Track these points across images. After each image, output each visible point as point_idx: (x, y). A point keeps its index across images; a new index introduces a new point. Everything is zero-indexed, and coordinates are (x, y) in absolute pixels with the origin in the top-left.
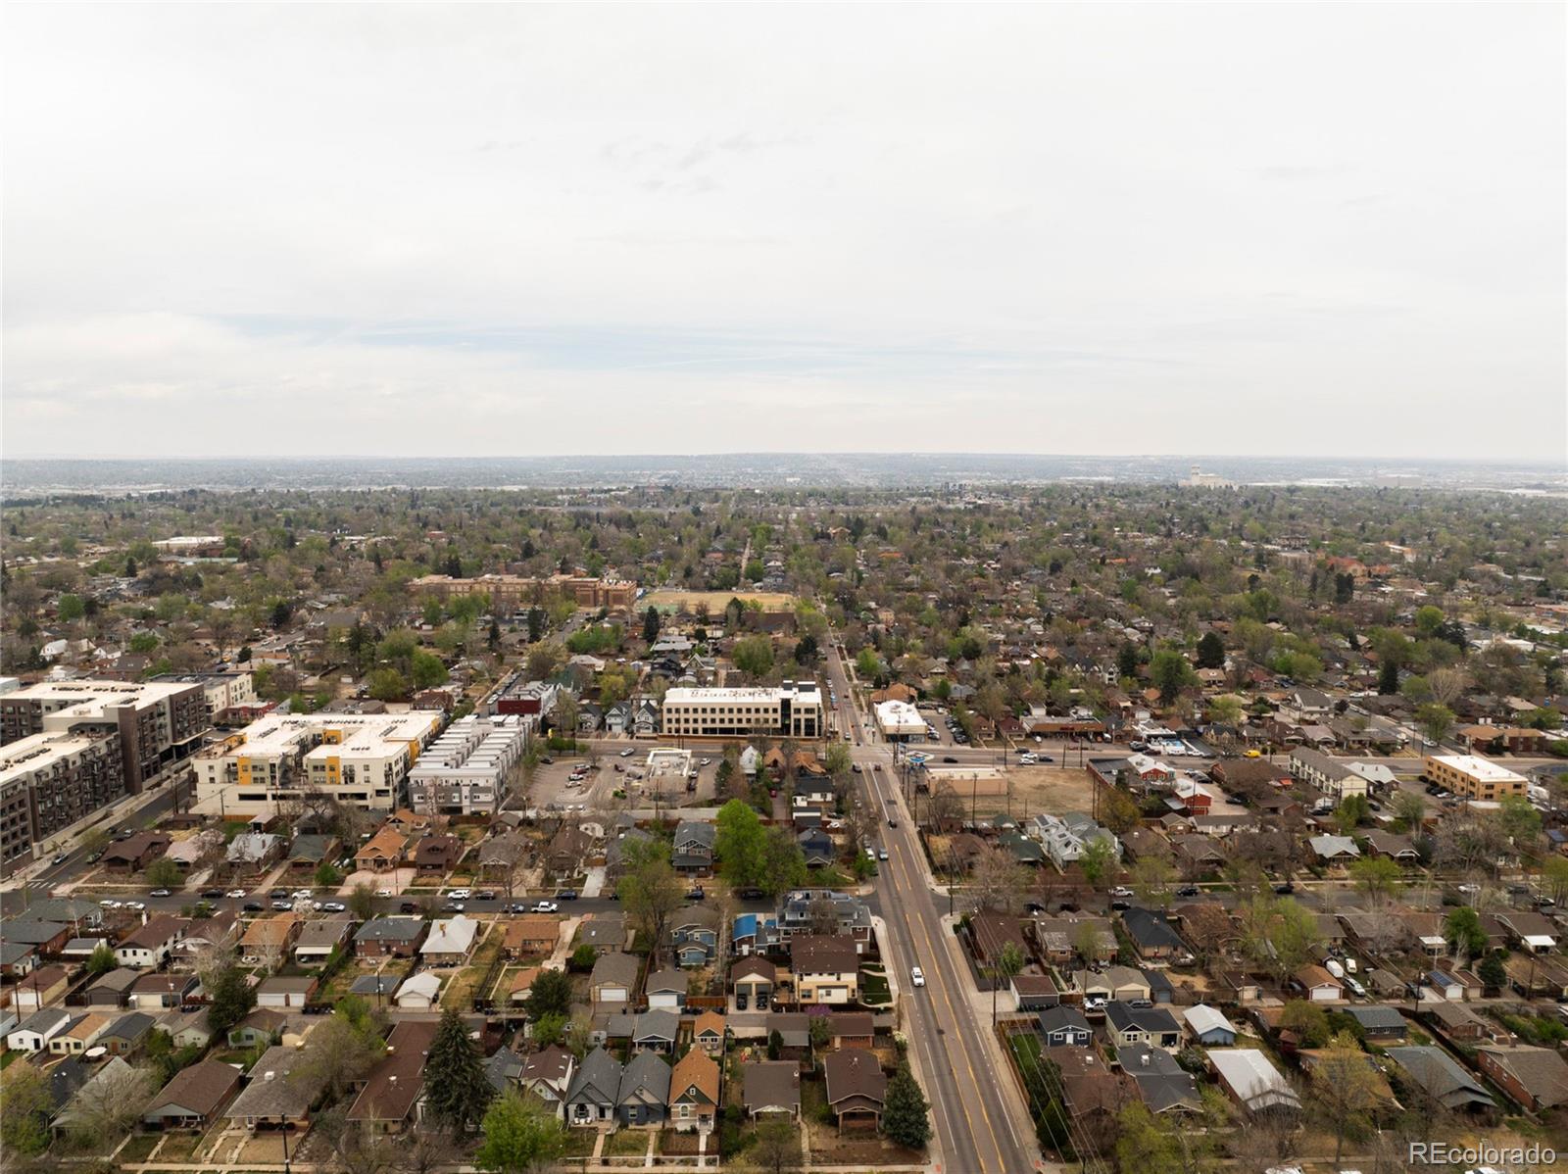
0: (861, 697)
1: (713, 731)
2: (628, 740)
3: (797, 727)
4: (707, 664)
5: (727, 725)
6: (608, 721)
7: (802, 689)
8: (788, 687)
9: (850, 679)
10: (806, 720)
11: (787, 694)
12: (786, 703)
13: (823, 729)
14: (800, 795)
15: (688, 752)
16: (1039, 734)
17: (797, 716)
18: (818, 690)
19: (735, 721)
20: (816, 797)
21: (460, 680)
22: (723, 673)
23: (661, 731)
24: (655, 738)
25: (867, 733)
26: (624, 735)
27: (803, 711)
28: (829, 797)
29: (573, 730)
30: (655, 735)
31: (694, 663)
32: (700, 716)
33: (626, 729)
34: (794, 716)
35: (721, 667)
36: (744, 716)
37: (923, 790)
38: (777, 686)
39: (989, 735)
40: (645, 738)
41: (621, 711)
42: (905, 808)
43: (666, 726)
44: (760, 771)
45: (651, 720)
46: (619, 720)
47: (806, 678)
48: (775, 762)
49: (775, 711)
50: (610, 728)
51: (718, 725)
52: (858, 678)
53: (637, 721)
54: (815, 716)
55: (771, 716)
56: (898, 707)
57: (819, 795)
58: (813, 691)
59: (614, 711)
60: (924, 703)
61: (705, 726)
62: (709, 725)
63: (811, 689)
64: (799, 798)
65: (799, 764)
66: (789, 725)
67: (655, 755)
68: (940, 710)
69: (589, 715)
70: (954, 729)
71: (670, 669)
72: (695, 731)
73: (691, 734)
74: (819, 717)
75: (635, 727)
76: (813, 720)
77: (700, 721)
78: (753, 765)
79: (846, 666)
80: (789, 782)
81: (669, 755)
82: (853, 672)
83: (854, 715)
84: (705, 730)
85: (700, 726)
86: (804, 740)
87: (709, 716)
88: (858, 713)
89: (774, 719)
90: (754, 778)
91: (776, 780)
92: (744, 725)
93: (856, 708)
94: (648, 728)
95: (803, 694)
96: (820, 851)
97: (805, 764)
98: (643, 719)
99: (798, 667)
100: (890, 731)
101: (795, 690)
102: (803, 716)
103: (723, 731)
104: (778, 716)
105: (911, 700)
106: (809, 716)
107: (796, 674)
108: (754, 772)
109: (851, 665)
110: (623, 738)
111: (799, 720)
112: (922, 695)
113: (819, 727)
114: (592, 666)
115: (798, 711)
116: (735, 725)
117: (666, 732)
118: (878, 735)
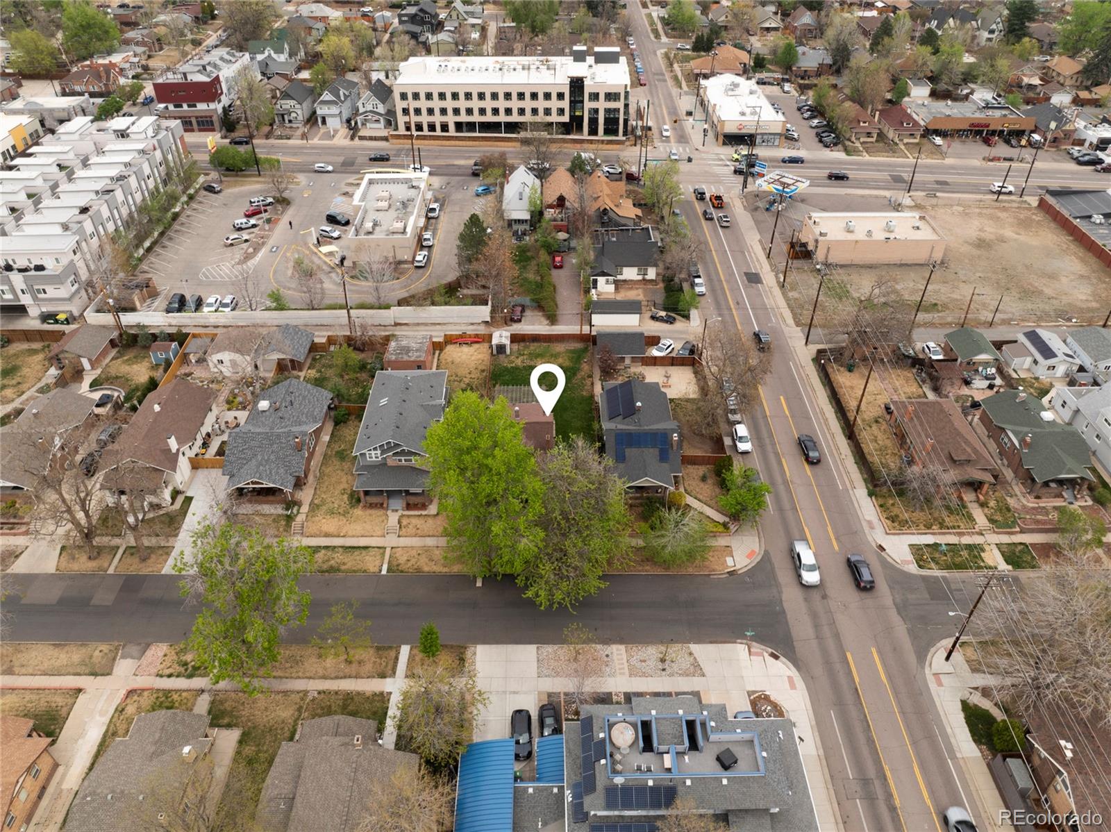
0: (676, 66)
1: (471, 126)
2: (347, 142)
3: (593, 122)
4: (472, 14)
5: (489, 118)
6: (319, 112)
7: (601, 58)
8: (579, 57)
9: (657, 36)
10: (607, 111)
11: (578, 69)
12: (577, 85)
13: (632, 123)
14: (603, 274)
15: (424, 174)
16: (937, 132)
17: (594, 105)
18: (623, 60)
19: (502, 111)
20: (630, 273)
21: (143, 44)
22: (492, 29)
23: (396, 129)
24: (385, 139)
25: (693, 128)
26: (344, 131)
27: (602, 97)
28: (652, 273)
29: (271, 125)
30: (384, 133)
31: (454, 14)
32: (449, 104)
33: (348, 121)
34: (588, 105)
35: (492, 17)
36: (515, 104)
37: (801, 252)
38: (561, 53)
39: (869, 135)
40: (371, 138)
41: (338, 96)
42: (777, 291)
43: (401, 119)
44: (537, 215)
45: (381, 109)
46: (334, 110)
47: (605, 39)
48: (561, 201)
49: (561, 96)
50: (324, 122)
51: (476, 118)
52: (667, 35)
53: (361, 110)
54: (619, 105)
55: (554, 104)
56: (736, 85)
57: (635, 270)
58: (617, 61)
59: (327, 96)
60: (764, 75)
61: (458, 119)
62: (463, 118)
63: (611, 58)
64: (601, 280)
65: (600, 204)
66: (582, 117)
67: (371, 182)
68: (787, 87)
69: (292, 102)
70: (816, 121)
71: (422, 22)
72: (445, 127)
73: (438, 132)
74: (626, 106)
75: (359, 119)
76: (617, 110)
77: (450, 112)
78: (525, 204)
79: (649, 16)
80: (585, 246)
81: (394, 181)
82: (660, 27)
83: (670, 95)
84: (459, 126)
85: (451, 119)
86: (602, 142)
87: (462, 104)
88: (675, 91)
89: (559, 110)
90: (527, 227)
91: (562, 235)
92: (515, 118)
93: (670, 83)
94: (378, 121)
95: (602, 66)
96: (651, 454)
97: (609, 204)
98: (369, 108)
99: (591, 19)
100: (731, 129)
101: (590, 60)
102: (602, 105)
103: (486, 127)
104: (565, 104)
105: (745, 72)
106: (612, 105)
107: (589, 30)
108: (527, 216)
109: (655, 15)
110: (341, 139)
111: (596, 111)
112: (759, 64)
113: (626, 121)
114: (324, 19)
115: (595, 97)
116: (502, 118)
117: (402, 131)
118: (711, 134)
